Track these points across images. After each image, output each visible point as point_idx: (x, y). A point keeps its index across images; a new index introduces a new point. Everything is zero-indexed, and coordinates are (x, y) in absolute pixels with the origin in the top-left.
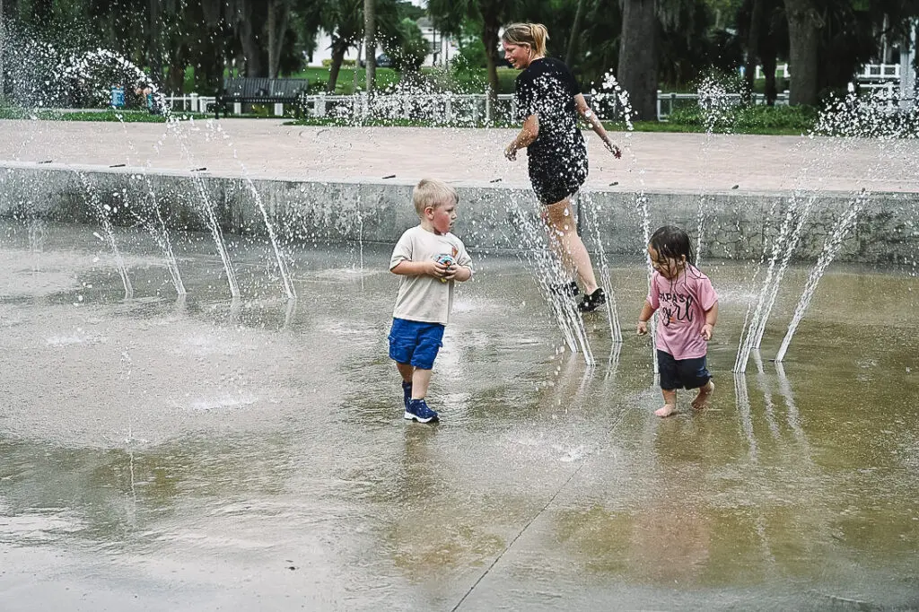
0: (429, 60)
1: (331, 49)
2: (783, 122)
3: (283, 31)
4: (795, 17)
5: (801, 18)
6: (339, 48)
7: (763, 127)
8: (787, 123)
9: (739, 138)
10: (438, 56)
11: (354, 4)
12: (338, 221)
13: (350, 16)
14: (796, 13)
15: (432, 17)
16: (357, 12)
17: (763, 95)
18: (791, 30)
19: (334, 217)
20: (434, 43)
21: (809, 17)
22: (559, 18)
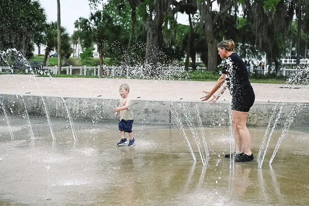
0: (72, 55)
1: (45, 51)
2: (207, 77)
3: (27, 45)
4: (210, 42)
5: (212, 42)
6: (48, 50)
7: (201, 78)
8: (208, 77)
9: (195, 82)
10: (75, 53)
11: (53, 36)
12: (81, 112)
13: (51, 39)
14: (210, 41)
15: (73, 40)
16: (54, 38)
17: (191, 68)
18: (208, 46)
19: (80, 110)
20: (74, 49)
21: (215, 42)
22: (123, 41)
